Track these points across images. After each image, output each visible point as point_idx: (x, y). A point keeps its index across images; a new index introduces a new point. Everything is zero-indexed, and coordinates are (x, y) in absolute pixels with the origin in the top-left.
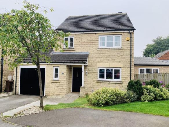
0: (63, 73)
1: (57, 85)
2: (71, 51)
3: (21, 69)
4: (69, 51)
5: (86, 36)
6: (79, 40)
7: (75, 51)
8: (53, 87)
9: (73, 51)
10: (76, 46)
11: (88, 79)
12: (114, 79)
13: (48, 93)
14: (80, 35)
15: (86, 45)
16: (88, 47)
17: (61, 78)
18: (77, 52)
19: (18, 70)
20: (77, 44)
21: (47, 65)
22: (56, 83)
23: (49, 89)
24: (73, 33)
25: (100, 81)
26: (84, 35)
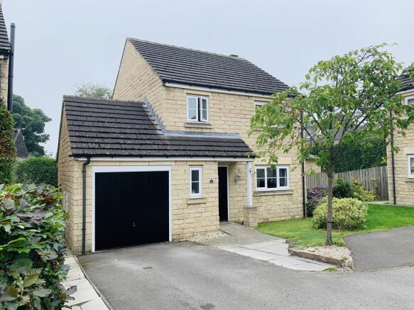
0: (211, 181)
1: (199, 210)
2: (205, 131)
3: (97, 174)
4: (200, 130)
5: (232, 98)
6: (220, 107)
7: (212, 131)
8: (192, 215)
9: (208, 131)
10: (213, 118)
11: (240, 190)
12: (279, 188)
13: (179, 231)
14: (220, 95)
15: (234, 119)
16: (237, 123)
17: (207, 193)
18: (216, 133)
19: (88, 180)
20: (216, 114)
21: (174, 163)
22: (198, 206)
23: (181, 222)
24: (208, 90)
25: (260, 192)
26: (228, 96)
